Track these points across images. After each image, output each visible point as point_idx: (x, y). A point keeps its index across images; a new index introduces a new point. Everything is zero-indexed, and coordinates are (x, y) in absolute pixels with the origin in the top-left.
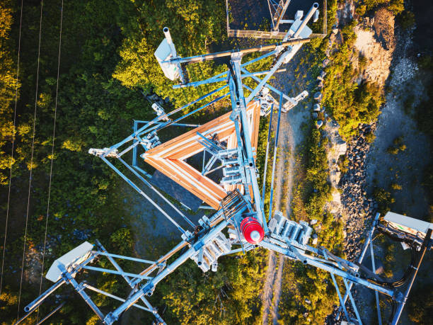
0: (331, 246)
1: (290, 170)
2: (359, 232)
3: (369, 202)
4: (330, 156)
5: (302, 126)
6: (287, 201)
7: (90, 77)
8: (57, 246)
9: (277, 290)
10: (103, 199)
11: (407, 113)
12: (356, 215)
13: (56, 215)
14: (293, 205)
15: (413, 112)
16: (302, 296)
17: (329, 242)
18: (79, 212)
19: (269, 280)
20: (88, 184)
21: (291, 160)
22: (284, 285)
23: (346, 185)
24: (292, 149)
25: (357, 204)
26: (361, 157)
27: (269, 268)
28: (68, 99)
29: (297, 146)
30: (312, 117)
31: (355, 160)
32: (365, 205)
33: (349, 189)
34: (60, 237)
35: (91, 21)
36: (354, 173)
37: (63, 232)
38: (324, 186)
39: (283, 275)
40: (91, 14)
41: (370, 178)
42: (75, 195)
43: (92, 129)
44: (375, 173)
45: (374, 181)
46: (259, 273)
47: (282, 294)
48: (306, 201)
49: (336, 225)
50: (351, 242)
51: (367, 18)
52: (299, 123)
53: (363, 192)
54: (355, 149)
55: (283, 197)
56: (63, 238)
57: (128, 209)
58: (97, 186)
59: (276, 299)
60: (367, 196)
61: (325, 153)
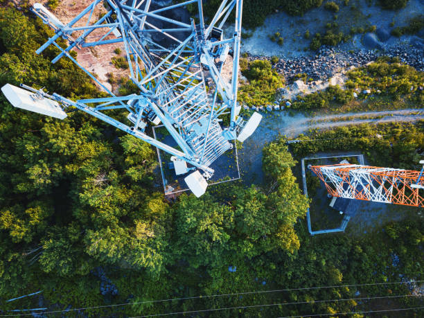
0: (367, 78)
1: (323, 118)
2: (346, 57)
3: (322, 52)
4: (308, 92)
5: (291, 115)
6: (345, 116)
7: (287, 270)
8: (408, 276)
9: (407, 112)
10: (371, 249)
11: (251, 36)
12: (335, 61)
13: (385, 280)
14: (347, 112)
15: (250, 31)
16: (409, 93)
17: (364, 79)
18: (380, 264)
19: (402, 119)
20: (359, 261)
21: (317, 118)
22: (403, 107)
23: (316, 72)
24: (308, 119)
25: (326, 61)
26: (290, 64)
27: (393, 120)
28: (304, 283)
29: (306, 116)
30: (284, 110)
31: (294, 68)
32: (325, 55)
33: (318, 70)
34: (400, 275)
35: (246, 276)
36: (304, 68)
37: (396, 274)
38: (330, 92)
39: (396, 109)
40: (241, 276)
41: (303, 54)
42: (368, 269)
43: (324, 263)
44: (299, 51)
45: (305, 50)
46: (398, 127)
47: (410, 107)
48: (343, 103)
49: (351, 77)
50: (355, 60)
51: (209, 83)
52: (290, 118)
53: (316, 58)
54: (286, 70)
55: (342, 120)
56: (402, 273)
57: (371, 230)
58: (360, 254)
59: (414, 111)
60: (319, 54)
61: (307, 96)
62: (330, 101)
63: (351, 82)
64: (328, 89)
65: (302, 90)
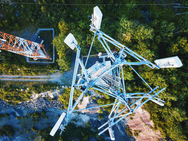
0: (22, 96)
1: (43, 80)
2: (30, 107)
3: (41, 110)
4: (48, 92)
5: (57, 83)
6: (33, 80)
7: (65, 14)
8: (12, 6)
9: (5, 79)
10: (28, 20)
11: (71, 120)
12: (35, 105)
13: (22, 5)
14: (32, 82)
15: (72, 122)
16: (4, 87)
17: (23, 96)
18: (24, 12)
19: (8, 76)
20: (33, 15)
21: (46, 80)
22: (7, 81)
23: (44, 101)
24: (50, 80)
25: (39, 106)
26: (55, 106)
27: (12, 76)
28: (58, 7)
29: (51, 81)
30: (60, 85)
31: (54, 104)
32: (39, 108)
33: (43, 102)
34: (15, 7)
35: (84, 13)
36: (49, 104)
37: (17, 8)
38: (39, 91)
39: (10, 81)
40: (86, 13)
41: (49, 110)
42: (30, 11)
43: (49, 15)
44: (51, 112)
45: (48, 111)
46: (10, 73)
47: (4, 81)
48: (33, 86)
49: (29, 97)
50: (27, 105)
51: (92, 100)
52: (58, 81)
53: (44, 107)
54: (57, 104)
55: (35, 78)
56: (15, 8)
57: (26, 28)
58: (32, 18)
59: (3, 79)
60: (42, 109)
61: (49, 90)
62: (39, 87)
63: (29, 95)
64: (39, 93)
65: (51, 93)
